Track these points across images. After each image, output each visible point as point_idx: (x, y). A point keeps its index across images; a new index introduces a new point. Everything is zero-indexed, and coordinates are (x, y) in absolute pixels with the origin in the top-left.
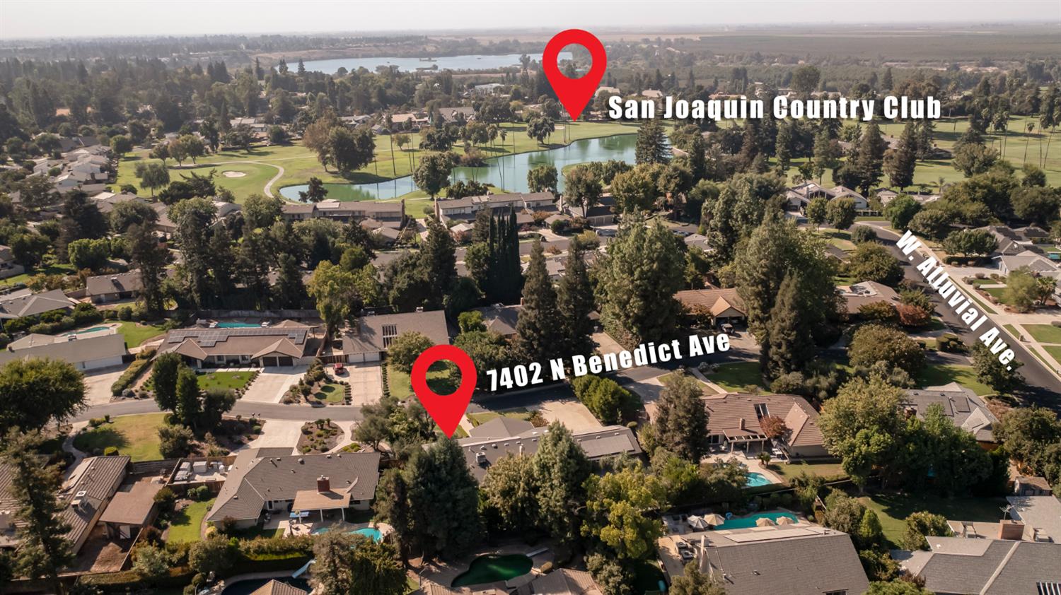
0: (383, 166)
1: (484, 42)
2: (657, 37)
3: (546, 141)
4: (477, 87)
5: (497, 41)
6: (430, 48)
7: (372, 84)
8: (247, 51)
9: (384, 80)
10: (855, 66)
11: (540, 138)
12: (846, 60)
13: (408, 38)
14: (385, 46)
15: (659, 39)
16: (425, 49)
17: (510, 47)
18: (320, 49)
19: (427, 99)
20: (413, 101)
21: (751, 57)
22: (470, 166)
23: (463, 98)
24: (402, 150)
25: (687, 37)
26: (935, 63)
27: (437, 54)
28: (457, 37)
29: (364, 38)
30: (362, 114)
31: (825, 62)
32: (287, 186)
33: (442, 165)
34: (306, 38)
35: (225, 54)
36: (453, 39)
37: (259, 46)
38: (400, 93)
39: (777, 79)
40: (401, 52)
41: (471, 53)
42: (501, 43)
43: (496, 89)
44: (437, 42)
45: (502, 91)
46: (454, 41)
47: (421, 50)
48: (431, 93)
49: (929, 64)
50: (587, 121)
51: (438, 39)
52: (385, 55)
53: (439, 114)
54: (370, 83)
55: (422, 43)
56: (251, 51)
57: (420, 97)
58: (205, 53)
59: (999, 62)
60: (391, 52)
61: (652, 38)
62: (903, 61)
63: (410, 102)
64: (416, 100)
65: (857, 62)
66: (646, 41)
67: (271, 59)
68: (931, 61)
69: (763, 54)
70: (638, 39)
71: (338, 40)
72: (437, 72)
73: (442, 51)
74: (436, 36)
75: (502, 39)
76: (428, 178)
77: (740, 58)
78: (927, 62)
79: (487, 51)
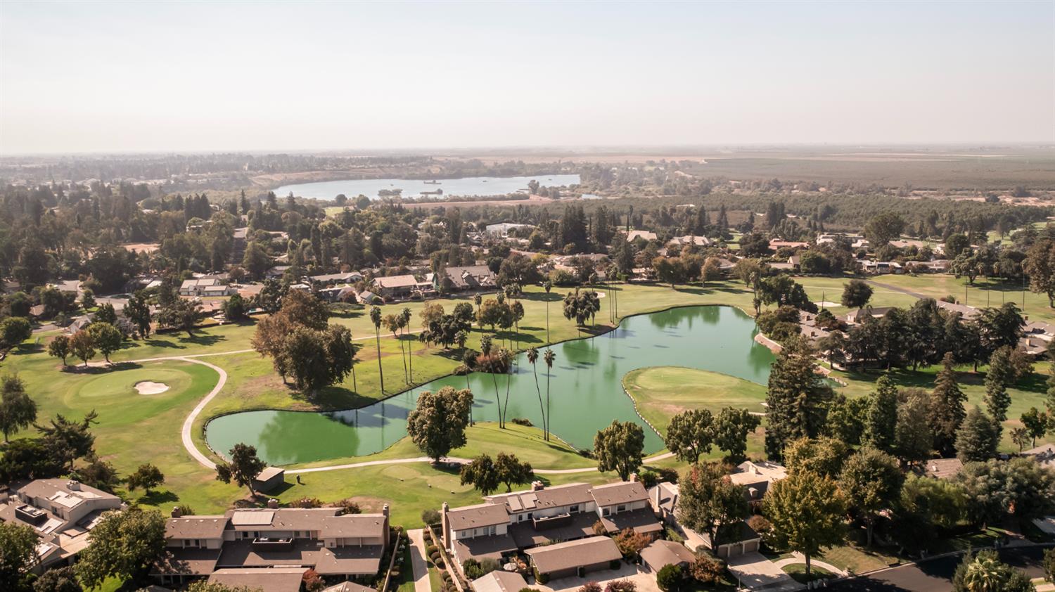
0: (366, 372)
1: (489, 162)
2: (661, 158)
3: (588, 322)
4: (488, 227)
5: (502, 162)
6: (435, 170)
7: (369, 224)
8: (249, 172)
9: (382, 220)
10: (880, 194)
11: (581, 319)
12: (871, 188)
13: (413, 159)
14: (389, 167)
15: (664, 161)
16: (429, 171)
17: (515, 169)
18: (324, 170)
19: (430, 251)
20: (414, 250)
21: (769, 183)
22: (490, 371)
23: (474, 244)
24: (397, 337)
25: (692, 159)
26: (966, 192)
27: (442, 176)
28: (462, 157)
29: (369, 158)
30: (350, 271)
31: (849, 190)
32: (221, 415)
33: (453, 411)
34: (312, 158)
35: (224, 177)
36: (458, 159)
37: (262, 167)
38: (398, 241)
39: (813, 213)
40: (406, 173)
41: (477, 175)
42: (506, 164)
43: (510, 231)
44: (442, 163)
45: (520, 234)
46: (458, 162)
47: (426, 171)
48: (436, 242)
49: (959, 192)
50: (630, 283)
51: (442, 159)
52: (389, 177)
53: (446, 275)
54: (366, 222)
55: (427, 165)
56: (252, 172)
57: (423, 246)
58: (205, 175)
59: (1036, 191)
60: (396, 174)
61: (657, 160)
62: (931, 190)
63: (410, 251)
64: (418, 248)
65: (882, 190)
66: (651, 163)
67: (272, 181)
68: (961, 190)
69: (780, 180)
70: (643, 160)
71: (342, 161)
72: (441, 197)
73: (447, 173)
74: (439, 156)
75: (508, 160)
76: (431, 433)
77: (758, 185)
78: (957, 190)
79: (492, 173)
